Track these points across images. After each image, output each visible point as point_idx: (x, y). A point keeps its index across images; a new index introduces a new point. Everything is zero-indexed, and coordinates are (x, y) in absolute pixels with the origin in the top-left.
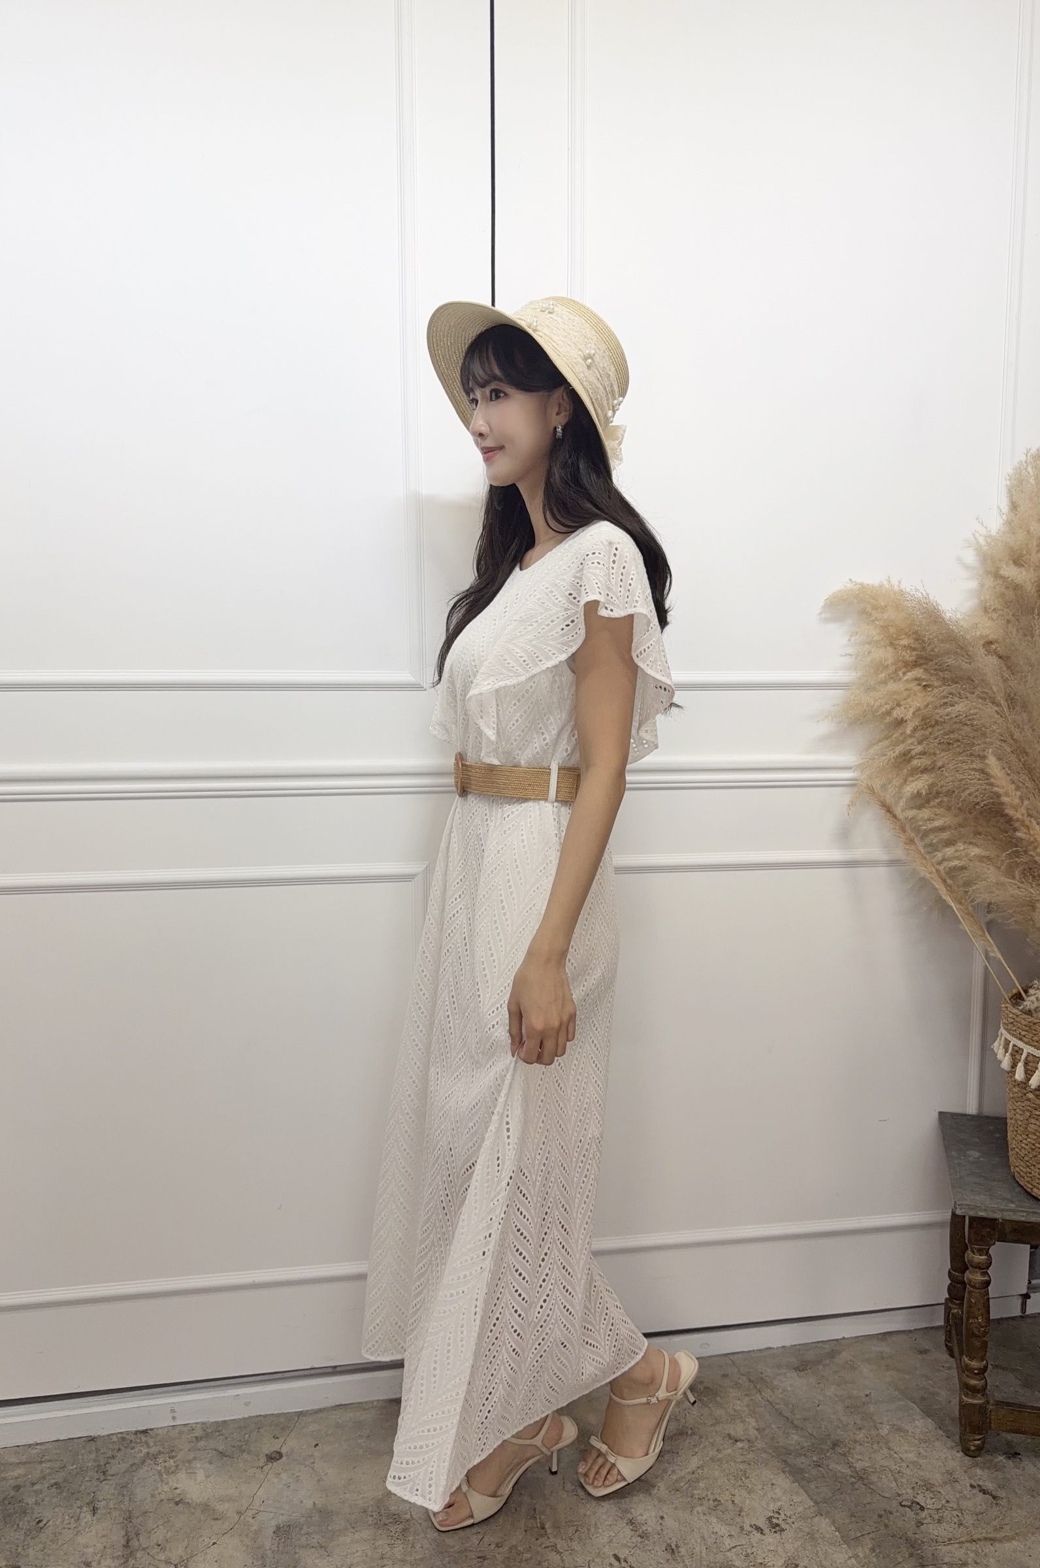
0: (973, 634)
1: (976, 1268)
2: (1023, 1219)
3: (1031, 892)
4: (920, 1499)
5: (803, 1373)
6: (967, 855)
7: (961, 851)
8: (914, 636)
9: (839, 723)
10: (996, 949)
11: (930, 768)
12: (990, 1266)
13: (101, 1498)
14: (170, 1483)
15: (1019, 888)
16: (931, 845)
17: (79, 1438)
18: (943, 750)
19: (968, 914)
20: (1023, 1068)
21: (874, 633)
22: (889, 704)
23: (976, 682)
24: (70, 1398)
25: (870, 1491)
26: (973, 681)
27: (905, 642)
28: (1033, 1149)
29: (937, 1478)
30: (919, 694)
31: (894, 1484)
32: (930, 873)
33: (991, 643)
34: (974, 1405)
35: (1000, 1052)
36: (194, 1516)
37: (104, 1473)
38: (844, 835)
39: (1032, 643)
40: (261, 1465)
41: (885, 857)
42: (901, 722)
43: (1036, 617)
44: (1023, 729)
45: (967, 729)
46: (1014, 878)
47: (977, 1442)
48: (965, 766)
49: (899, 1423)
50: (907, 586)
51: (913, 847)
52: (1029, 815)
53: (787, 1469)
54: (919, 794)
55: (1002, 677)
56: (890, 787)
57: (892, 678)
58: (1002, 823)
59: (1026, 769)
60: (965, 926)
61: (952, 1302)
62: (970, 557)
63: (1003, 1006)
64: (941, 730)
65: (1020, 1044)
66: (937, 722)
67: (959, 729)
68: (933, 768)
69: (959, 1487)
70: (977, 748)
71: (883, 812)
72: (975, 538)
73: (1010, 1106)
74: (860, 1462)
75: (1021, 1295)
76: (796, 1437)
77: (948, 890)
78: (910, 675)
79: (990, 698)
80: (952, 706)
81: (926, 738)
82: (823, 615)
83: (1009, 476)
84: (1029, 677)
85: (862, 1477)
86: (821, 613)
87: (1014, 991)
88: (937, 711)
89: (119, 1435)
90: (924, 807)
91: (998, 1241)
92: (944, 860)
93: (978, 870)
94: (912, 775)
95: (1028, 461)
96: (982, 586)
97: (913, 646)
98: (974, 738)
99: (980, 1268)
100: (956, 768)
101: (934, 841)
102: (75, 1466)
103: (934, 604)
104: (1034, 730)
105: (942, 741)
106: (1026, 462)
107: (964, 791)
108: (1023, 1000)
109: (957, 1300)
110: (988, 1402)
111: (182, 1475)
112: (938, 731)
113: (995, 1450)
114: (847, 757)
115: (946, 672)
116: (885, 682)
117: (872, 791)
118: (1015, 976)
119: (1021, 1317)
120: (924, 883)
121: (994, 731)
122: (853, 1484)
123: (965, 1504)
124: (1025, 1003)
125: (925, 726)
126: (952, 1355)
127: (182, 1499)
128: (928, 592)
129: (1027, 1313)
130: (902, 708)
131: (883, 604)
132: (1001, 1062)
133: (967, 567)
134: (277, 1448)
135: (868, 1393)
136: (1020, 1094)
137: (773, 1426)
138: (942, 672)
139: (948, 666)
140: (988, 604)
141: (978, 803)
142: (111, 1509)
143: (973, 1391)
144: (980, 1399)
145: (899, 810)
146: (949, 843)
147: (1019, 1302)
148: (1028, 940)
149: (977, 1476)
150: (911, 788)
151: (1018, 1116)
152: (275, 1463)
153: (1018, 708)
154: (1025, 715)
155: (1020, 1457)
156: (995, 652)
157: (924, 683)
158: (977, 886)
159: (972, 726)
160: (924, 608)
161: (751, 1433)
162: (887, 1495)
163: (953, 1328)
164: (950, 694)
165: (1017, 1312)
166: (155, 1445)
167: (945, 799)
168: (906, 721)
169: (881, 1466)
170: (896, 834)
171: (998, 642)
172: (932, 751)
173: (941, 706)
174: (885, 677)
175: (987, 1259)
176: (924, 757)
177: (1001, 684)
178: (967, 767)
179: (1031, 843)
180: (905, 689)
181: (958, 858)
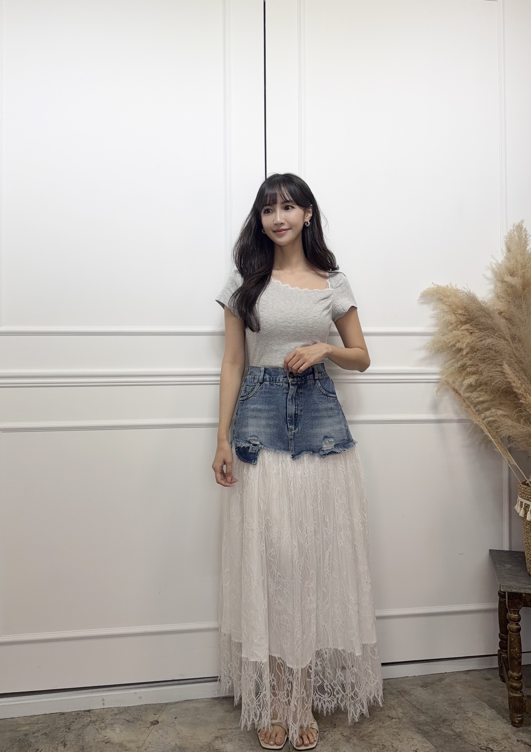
0: (493, 308)
1: (512, 621)
3: (529, 430)
4: (491, 746)
5: (426, 689)
6: (497, 414)
7: (493, 413)
8: (464, 309)
9: (430, 351)
10: (513, 461)
11: (476, 372)
12: (520, 619)
13: (68, 740)
15: (523, 428)
16: (478, 411)
17: (56, 713)
18: (482, 363)
19: (499, 443)
20: (530, 514)
21: (445, 308)
22: (454, 341)
23: (496, 329)
25: (464, 742)
26: (494, 329)
27: (460, 312)
29: (499, 737)
30: (468, 336)
31: (476, 739)
32: (479, 422)
33: (502, 312)
34: (516, 697)
35: (519, 509)
36: (115, 749)
37: (69, 729)
38: (435, 407)
39: (521, 312)
40: (148, 726)
41: (456, 418)
42: (460, 350)
43: (523, 300)
44: (520, 352)
45: (493, 352)
46: (520, 424)
47: (519, 719)
49: (477, 711)
50: (459, 287)
51: (469, 409)
52: (525, 392)
53: (420, 731)
54: (470, 385)
55: (508, 328)
56: (456, 382)
57: (455, 329)
58: (513, 397)
59: (523, 371)
60: (499, 449)
61: (501, 651)
62: (489, 274)
63: (519, 487)
64: (479, 353)
65: (528, 502)
66: (478, 350)
67: (488, 352)
68: (478, 372)
69: (511, 741)
70: (498, 361)
71: (453, 393)
72: (491, 265)
74: (458, 729)
76: (423, 717)
77: (488, 431)
78: (463, 328)
79: (503, 337)
80: (484, 341)
81: (473, 357)
82: (420, 301)
83: (505, 236)
84: (521, 327)
85: (459, 736)
86: (419, 300)
87: (524, 481)
88: (478, 344)
89: (77, 712)
90: (474, 391)
91: (523, 606)
92: (485, 417)
93: (503, 421)
94: (467, 376)
96: (496, 287)
97: (464, 313)
98: (496, 356)
99: (515, 621)
100: (488, 371)
101: (480, 409)
102: (54, 726)
103: (473, 294)
104: (525, 352)
105: (481, 358)
106: (513, 230)
107: (493, 382)
109: (505, 649)
110: (523, 696)
111: (108, 730)
112: (479, 354)
113: (529, 725)
114: (435, 369)
115: (481, 326)
116: (451, 331)
117: (448, 383)
118: (524, 473)
121: (506, 352)
122: (454, 738)
123: (514, 749)
125: (472, 352)
127: (109, 741)
128: (470, 289)
130: (461, 343)
131: (449, 294)
132: (518, 513)
133: (488, 279)
134: (156, 719)
135: (460, 698)
137: (411, 712)
138: (479, 326)
139: (482, 322)
141: (500, 388)
142: (73, 745)
143: (516, 689)
144: (519, 694)
145: (462, 391)
146: (488, 409)
149: (519, 736)
150: (467, 382)
151: (529, 541)
152: (155, 726)
153: (516, 342)
154: (520, 345)
156: (504, 317)
157: (471, 331)
158: (502, 429)
159: (495, 350)
160: (468, 296)
162: (473, 744)
164: (483, 336)
166: (94, 717)
167: (484, 387)
168: (463, 349)
169: (470, 731)
170: (461, 404)
171: (505, 312)
172: (476, 364)
173: (479, 342)
174: (452, 328)
175: (518, 617)
176: (472, 367)
177: (508, 330)
178: (494, 370)
179: (528, 405)
180: (462, 334)
181: (491, 416)
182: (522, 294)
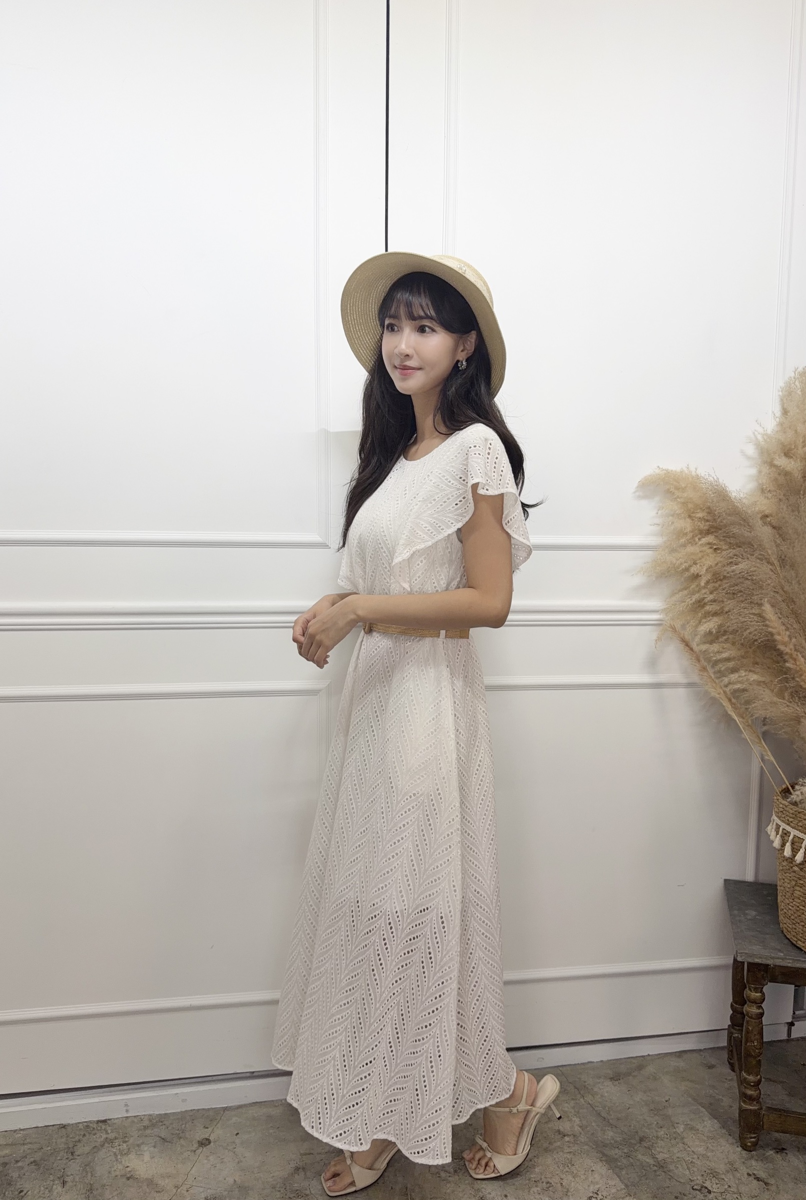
0: (753, 509)
1: (752, 1003)
2: (789, 965)
3: (797, 710)
4: (708, 1184)
5: (617, 1082)
6: (748, 680)
7: (742, 677)
8: (707, 511)
9: (649, 576)
10: (769, 753)
11: (719, 612)
12: (764, 1000)
13: (69, 1173)
14: (123, 1162)
15: (788, 706)
16: (720, 671)
17: (53, 1125)
18: (729, 599)
19: (748, 726)
20: (790, 847)
21: (676, 507)
22: (687, 563)
23: (756, 546)
24: (47, 1094)
25: (669, 1177)
26: (753, 546)
27: (700, 515)
28: (797, 910)
29: (721, 1167)
30: (711, 555)
31: (687, 1172)
32: (719, 694)
33: (767, 516)
34: (750, 1110)
35: (772, 834)
36: (141, 1189)
37: (72, 1154)
38: (652, 663)
39: (798, 517)
40: (194, 1149)
41: (684, 681)
42: (697, 577)
43: (802, 497)
44: (791, 583)
45: (749, 583)
46: (784, 699)
47: (752, 1140)
48: (746, 611)
49: (692, 1123)
50: (702, 472)
51: (705, 674)
52: (795, 650)
53: (603, 1159)
54: (710, 633)
55: (775, 542)
56: (687, 626)
57: (690, 543)
58: (775, 656)
59: (793, 614)
60: (746, 735)
61: (733, 1028)
62: (751, 450)
63: (775, 798)
64: (727, 583)
65: (788, 828)
66: (725, 577)
67: (741, 583)
68: (722, 612)
69: (739, 1175)
70: (756, 597)
71: (682, 646)
72: (755, 436)
73: (779, 876)
74: (661, 1154)
75: (788, 1023)
76: (612, 1133)
77: (732, 707)
78: (704, 540)
79: (766, 559)
80: (736, 564)
81: (716, 589)
82: (637, 494)
83: (781, 388)
84: (797, 543)
85: (662, 1166)
86: (635, 492)
87: (784, 787)
88: (725, 568)
89: (85, 1124)
90: (715, 642)
91: (770, 982)
92: (730, 683)
93: (756, 692)
94: (705, 617)
95: (796, 377)
96: (760, 472)
97: (706, 518)
98: (753, 589)
99: (756, 1003)
100: (739, 613)
101: (722, 669)
102: (49, 1148)
103: (723, 486)
104: (800, 584)
105: (728, 592)
106: (794, 378)
107: (745, 630)
108: (791, 794)
109: (738, 1026)
110: (761, 1109)
111: (132, 1156)
113: (768, 1145)
114: (656, 603)
115: (732, 539)
116: (684, 546)
117: (674, 629)
118: (784, 774)
119: (788, 1040)
120: (714, 701)
121: (769, 585)
122: (655, 1171)
123: (743, 1189)
124: (792, 797)
125: (715, 580)
126: (733, 1070)
127: (132, 1175)
128: (718, 477)
129: (792, 1037)
130: (698, 566)
131: (683, 486)
132: (773, 842)
133: (748, 458)
134: (206, 1136)
135: (667, 1099)
136: (788, 867)
137: (593, 1124)
138: (729, 539)
139: (733, 534)
140: (765, 487)
141: (756, 640)
142: (76, 1182)
143: (751, 1099)
144: (755, 1105)
145: (695, 644)
146: (734, 670)
147: (786, 1028)
148: (795, 747)
149: (751, 1166)
150: (705, 627)
151: (786, 884)
152: (205, 1149)
153: (787, 567)
154: (793, 573)
155: (785, 1151)
156: (770, 524)
157: (715, 547)
158: (756, 704)
159: (752, 580)
160: (715, 489)
161: (576, 1129)
162: (682, 1181)
163: (734, 1047)
164: (735, 555)
165: (784, 1036)
166: (111, 1132)
167: (731, 636)
168: (701, 576)
169: (678, 1158)
170: (693, 663)
171: (772, 516)
172: (721, 599)
173: (728, 564)
174: (685, 541)
175: (762, 996)
176: (714, 603)
177: (774, 548)
178: (747, 612)
179: (797, 672)
180: (700, 552)
181: (740, 682)
182: (802, 486)
